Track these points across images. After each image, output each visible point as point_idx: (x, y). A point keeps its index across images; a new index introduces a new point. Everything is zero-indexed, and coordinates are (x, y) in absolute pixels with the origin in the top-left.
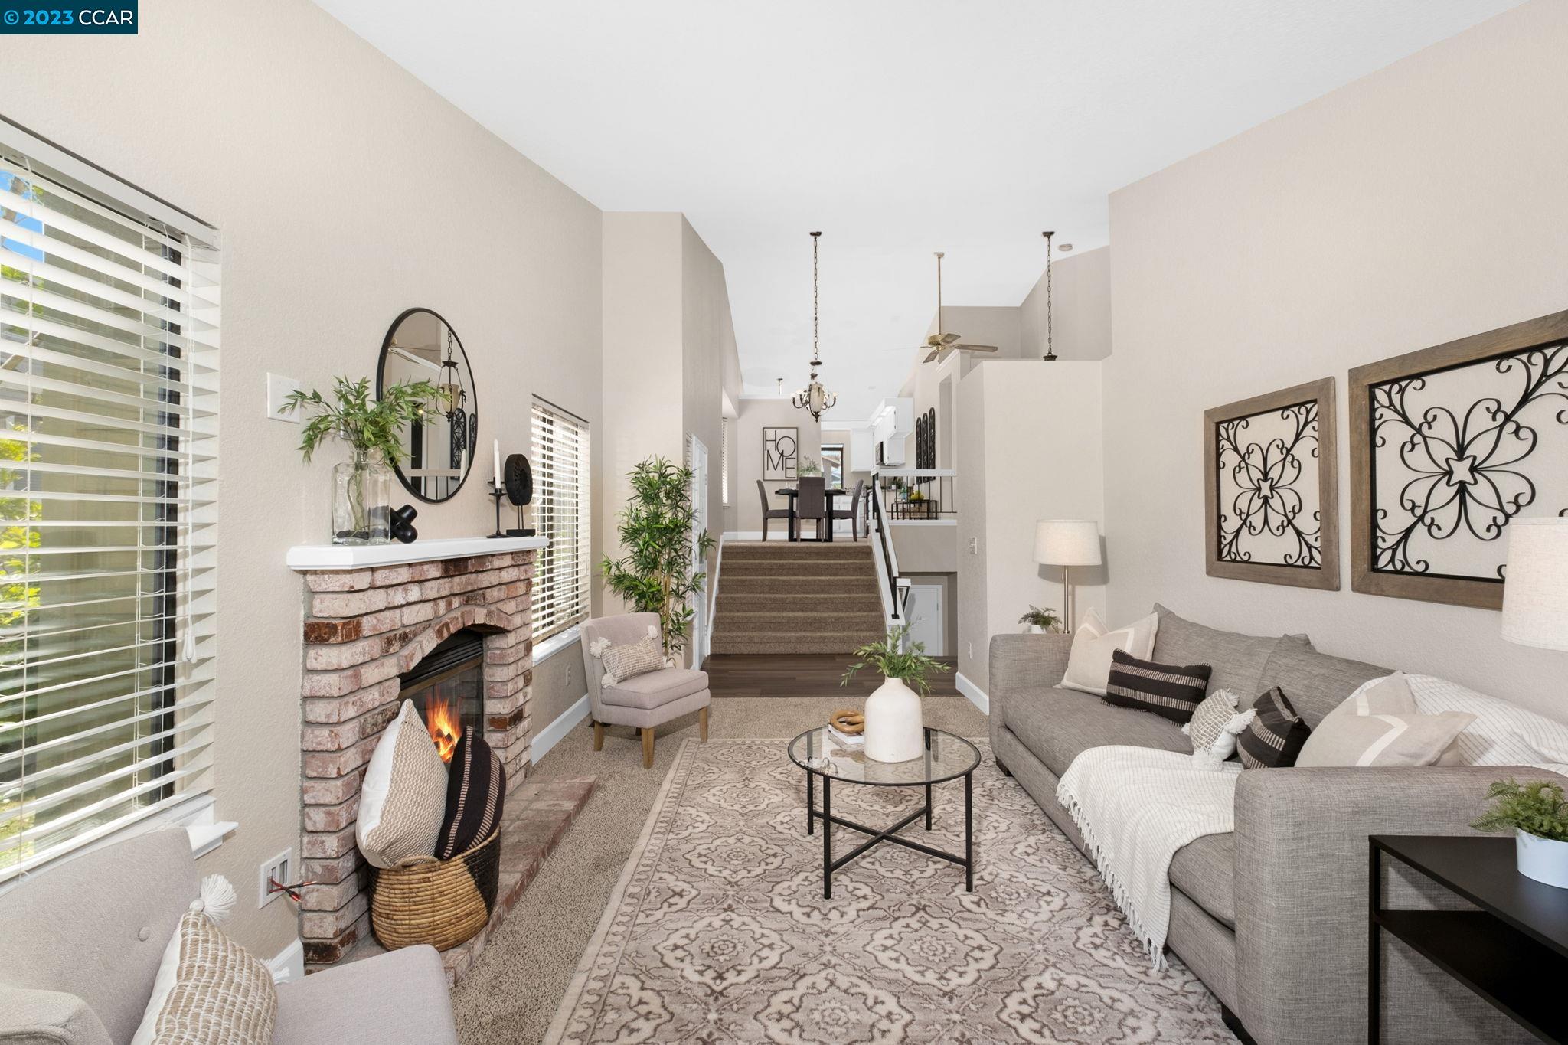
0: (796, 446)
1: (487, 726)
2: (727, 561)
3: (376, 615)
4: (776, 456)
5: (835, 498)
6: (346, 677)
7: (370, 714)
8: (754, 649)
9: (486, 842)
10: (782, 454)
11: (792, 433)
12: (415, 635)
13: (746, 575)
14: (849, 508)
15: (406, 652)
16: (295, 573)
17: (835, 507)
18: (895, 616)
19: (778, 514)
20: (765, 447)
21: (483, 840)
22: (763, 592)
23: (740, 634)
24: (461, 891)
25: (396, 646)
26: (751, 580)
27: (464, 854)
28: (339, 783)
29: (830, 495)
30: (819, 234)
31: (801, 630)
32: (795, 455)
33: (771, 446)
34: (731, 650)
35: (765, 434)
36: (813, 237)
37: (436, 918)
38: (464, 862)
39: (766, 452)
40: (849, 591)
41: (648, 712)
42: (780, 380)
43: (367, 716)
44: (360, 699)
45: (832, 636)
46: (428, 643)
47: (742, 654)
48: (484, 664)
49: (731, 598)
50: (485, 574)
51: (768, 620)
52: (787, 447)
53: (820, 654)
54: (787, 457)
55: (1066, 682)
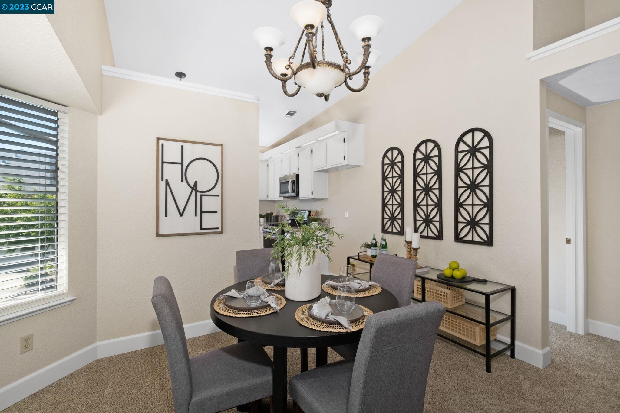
0: (221, 176)
10: (194, 188)
32: (217, 191)
33: (172, 173)
35: (160, 150)
39: (162, 185)
52: (203, 176)
54: (206, 194)
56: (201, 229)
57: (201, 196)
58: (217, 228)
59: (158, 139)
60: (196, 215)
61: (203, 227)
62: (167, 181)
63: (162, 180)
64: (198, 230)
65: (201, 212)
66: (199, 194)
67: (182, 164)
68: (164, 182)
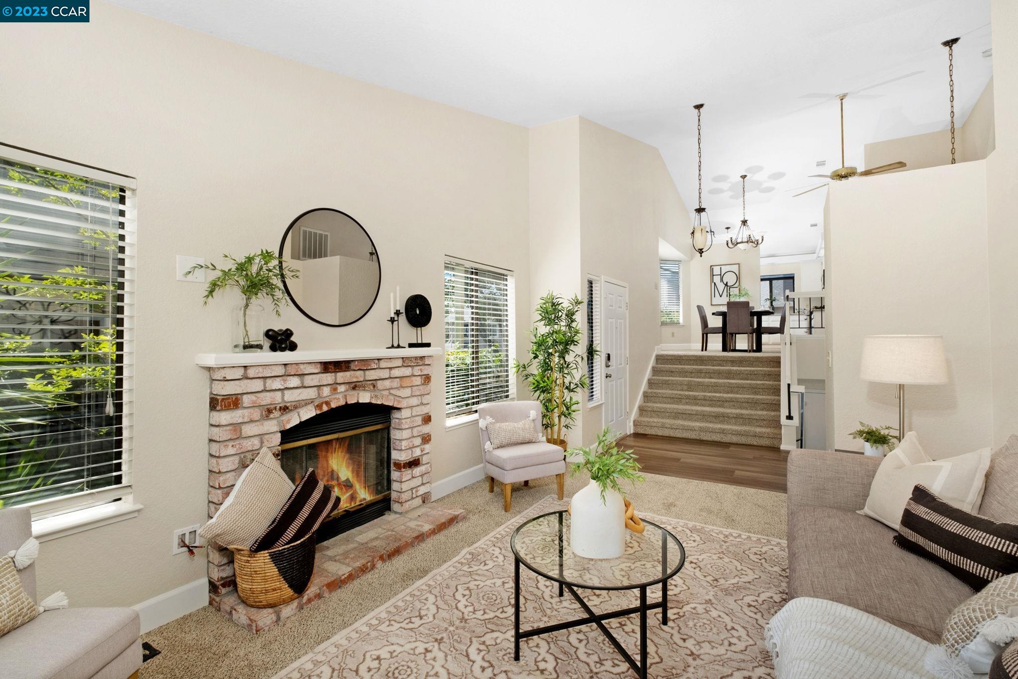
0: (738, 278)
1: (392, 468)
2: (660, 366)
3: (257, 395)
4: (721, 286)
5: (764, 318)
6: (226, 430)
7: (251, 453)
8: (666, 433)
9: (286, 547)
10: (726, 285)
11: (735, 268)
12: (296, 407)
13: (672, 376)
14: (777, 325)
15: (285, 418)
16: (202, 370)
17: (764, 325)
18: (790, 417)
19: (715, 331)
20: (712, 280)
21: (285, 545)
22: (682, 390)
23: (655, 420)
24: (268, 574)
25: (276, 414)
26: (672, 380)
27: (270, 551)
28: (219, 492)
29: (760, 314)
30: (702, 106)
31: (707, 421)
33: (717, 279)
34: (649, 431)
35: (712, 270)
36: (697, 110)
37: (253, 587)
38: (270, 556)
39: (713, 284)
40: (756, 393)
41: (506, 472)
42: (728, 228)
43: (247, 454)
44: (240, 444)
45: (730, 429)
46: (308, 413)
47: (657, 436)
48: (391, 427)
49: (655, 393)
50: (371, 371)
51: (680, 412)
52: (730, 279)
53: (720, 442)
54: (732, 287)
55: (867, 510)
59: (711, 266)
66: (728, 287)
67: (720, 275)
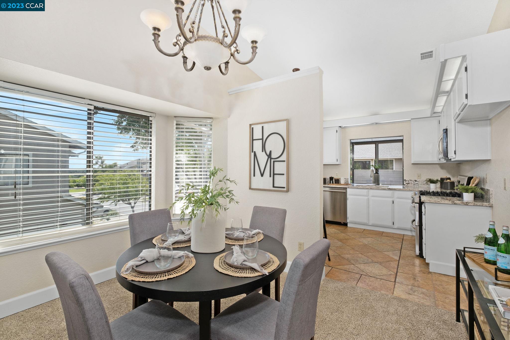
0: (286, 146)
4: (262, 158)
10: (269, 156)
11: (282, 129)
20: (251, 147)
32: (284, 158)
33: (258, 145)
35: (252, 130)
52: (275, 146)
54: (276, 160)
56: (274, 187)
57: (274, 162)
58: (284, 188)
59: (251, 125)
60: (270, 176)
61: (275, 186)
62: (255, 152)
63: (252, 152)
64: (272, 188)
65: (273, 174)
66: (272, 160)
67: (262, 139)
68: (253, 153)
